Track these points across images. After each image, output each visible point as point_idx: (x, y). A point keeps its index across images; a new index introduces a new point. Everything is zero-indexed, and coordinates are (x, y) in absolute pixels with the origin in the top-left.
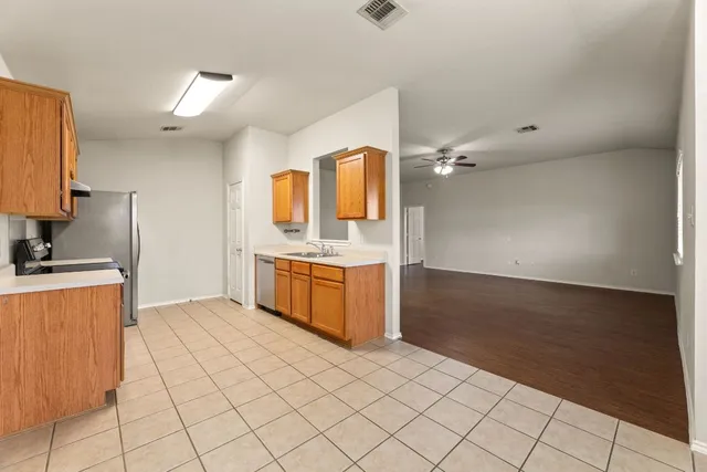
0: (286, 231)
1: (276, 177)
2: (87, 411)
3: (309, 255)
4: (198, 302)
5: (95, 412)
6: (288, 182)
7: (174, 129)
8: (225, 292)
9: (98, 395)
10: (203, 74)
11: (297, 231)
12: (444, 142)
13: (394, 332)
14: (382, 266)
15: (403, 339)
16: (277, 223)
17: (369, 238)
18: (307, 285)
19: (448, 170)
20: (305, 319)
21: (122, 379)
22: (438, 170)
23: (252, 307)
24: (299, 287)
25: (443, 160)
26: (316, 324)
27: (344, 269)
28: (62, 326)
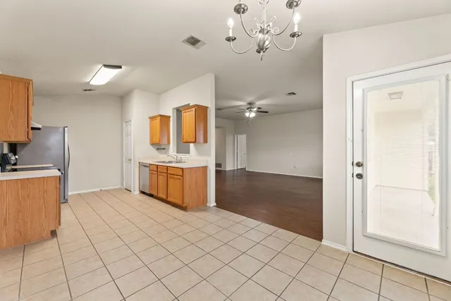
0: (158, 149)
1: (152, 118)
2: (41, 240)
3: (170, 162)
4: (105, 190)
5: (46, 240)
6: (158, 121)
7: (90, 90)
8: (123, 185)
9: (47, 233)
10: (105, 66)
11: (164, 149)
12: (250, 99)
13: (212, 202)
14: (206, 167)
15: (216, 206)
16: (153, 144)
17: (200, 153)
18: (166, 178)
19: (253, 115)
20: (164, 197)
21: (60, 225)
22: (247, 114)
23: (137, 192)
24: (162, 179)
25: (250, 109)
26: (169, 199)
27: (183, 169)
28: (28, 196)
